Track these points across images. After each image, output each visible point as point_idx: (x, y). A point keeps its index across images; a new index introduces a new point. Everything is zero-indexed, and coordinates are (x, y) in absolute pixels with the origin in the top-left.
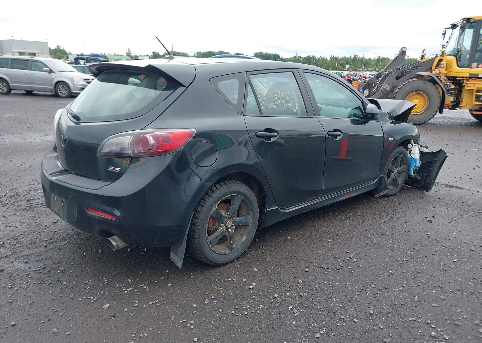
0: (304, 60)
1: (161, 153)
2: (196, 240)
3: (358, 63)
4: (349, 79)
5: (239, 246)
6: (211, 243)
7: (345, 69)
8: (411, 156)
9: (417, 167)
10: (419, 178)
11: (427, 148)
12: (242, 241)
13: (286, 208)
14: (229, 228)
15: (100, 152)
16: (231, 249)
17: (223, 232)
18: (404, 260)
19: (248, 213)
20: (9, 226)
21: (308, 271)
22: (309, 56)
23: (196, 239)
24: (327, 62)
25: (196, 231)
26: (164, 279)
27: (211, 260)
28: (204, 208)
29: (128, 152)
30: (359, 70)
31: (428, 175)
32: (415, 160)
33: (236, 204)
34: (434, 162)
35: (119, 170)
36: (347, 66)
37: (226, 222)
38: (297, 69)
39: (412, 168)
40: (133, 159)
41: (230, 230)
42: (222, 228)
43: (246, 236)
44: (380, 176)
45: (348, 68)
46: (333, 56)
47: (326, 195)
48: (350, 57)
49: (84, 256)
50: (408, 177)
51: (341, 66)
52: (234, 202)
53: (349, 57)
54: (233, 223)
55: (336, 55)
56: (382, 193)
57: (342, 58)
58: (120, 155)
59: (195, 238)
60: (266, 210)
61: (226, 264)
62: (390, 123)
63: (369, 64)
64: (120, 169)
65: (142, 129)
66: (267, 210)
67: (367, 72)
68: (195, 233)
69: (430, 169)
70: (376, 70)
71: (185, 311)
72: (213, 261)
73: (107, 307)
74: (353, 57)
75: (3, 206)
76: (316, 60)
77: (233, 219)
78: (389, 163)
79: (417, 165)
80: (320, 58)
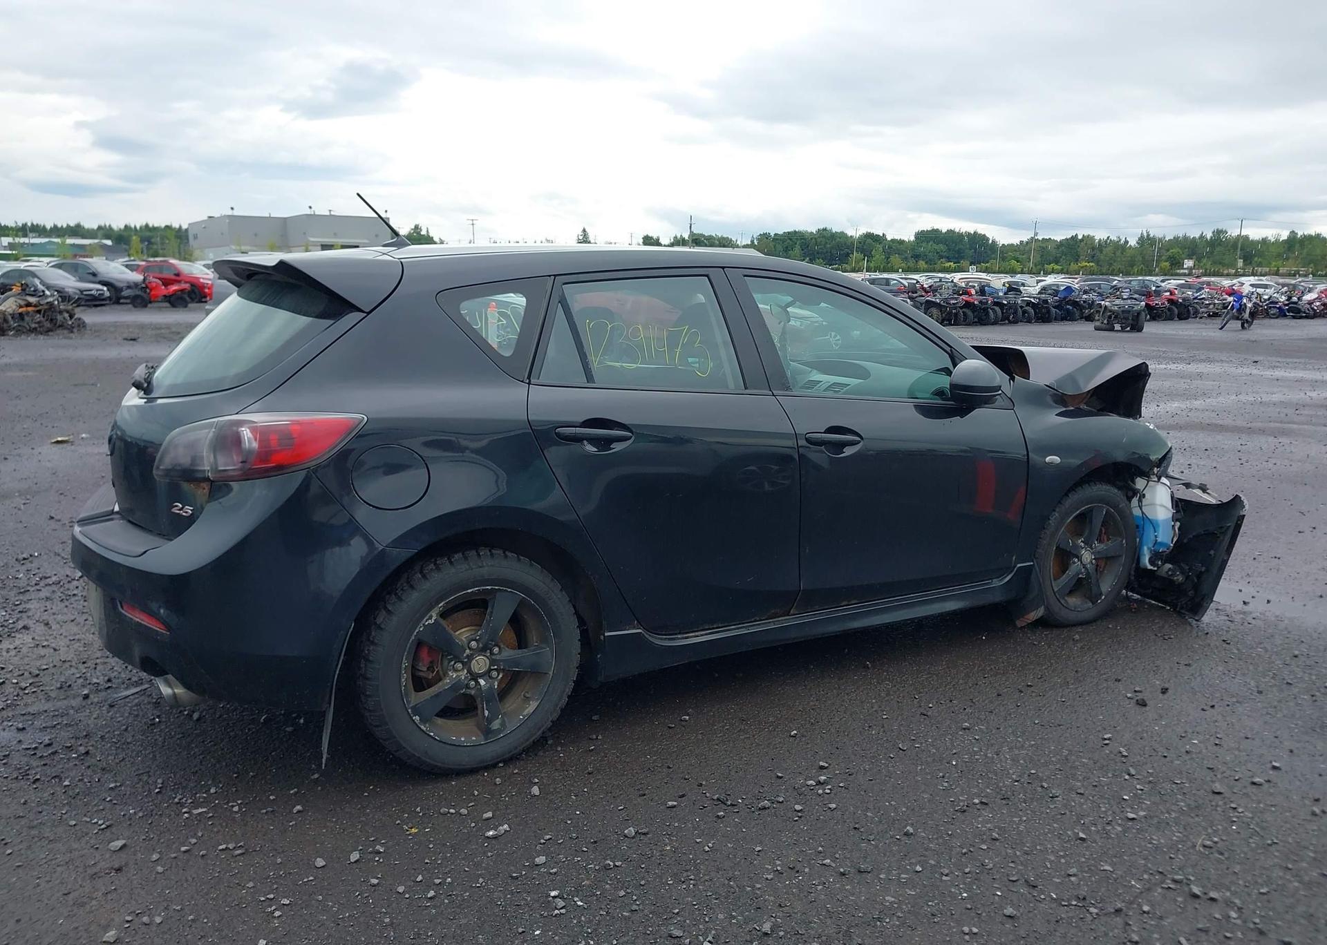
0: (1058, 248)
1: (267, 470)
2: (370, 699)
3: (1224, 254)
4: (1172, 300)
5: (511, 727)
6: (416, 710)
7: (1182, 271)
8: (1143, 513)
9: (1161, 544)
10: (1180, 578)
11: (1203, 488)
12: (525, 713)
13: (676, 634)
14: (481, 676)
15: (158, 468)
16: (487, 732)
17: (456, 686)
18: (976, 801)
19: (544, 640)
20: (43, 646)
21: (674, 807)
22: (1074, 238)
23: (369, 696)
24: (1129, 253)
25: (370, 676)
26: (296, 793)
27: (419, 758)
28: (395, 619)
29: (202, 468)
30: (1226, 272)
31: (1207, 571)
32: (1154, 525)
33: (502, 611)
34: (1223, 533)
35: (191, 512)
36: (1188, 263)
37: (470, 658)
38: (723, 268)
39: (1145, 548)
40: (218, 486)
41: (482, 682)
42: (456, 674)
43: (537, 701)
44: (1019, 565)
45: (1190, 269)
46: (1148, 235)
47: (817, 607)
48: (1202, 237)
49: (154, 724)
50: (1133, 573)
51: (1167, 264)
52: (492, 608)
53: (1197, 236)
54: (493, 662)
55: (1156, 233)
56: (1033, 614)
57: (1176, 239)
58: (190, 475)
59: (368, 693)
60: (604, 636)
61: (473, 771)
62: (1056, 415)
63: (1260, 254)
64: (192, 508)
65: (237, 414)
66: (606, 634)
67: (1243, 279)
68: (368, 682)
69: (1212, 552)
70: (1281, 271)
71: (290, 873)
72: (424, 758)
73: (117, 847)
74: (1209, 235)
75: (62, 600)
76: (1093, 249)
77: (492, 654)
78: (1057, 529)
79: (1159, 540)
80: (1106, 241)
